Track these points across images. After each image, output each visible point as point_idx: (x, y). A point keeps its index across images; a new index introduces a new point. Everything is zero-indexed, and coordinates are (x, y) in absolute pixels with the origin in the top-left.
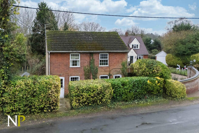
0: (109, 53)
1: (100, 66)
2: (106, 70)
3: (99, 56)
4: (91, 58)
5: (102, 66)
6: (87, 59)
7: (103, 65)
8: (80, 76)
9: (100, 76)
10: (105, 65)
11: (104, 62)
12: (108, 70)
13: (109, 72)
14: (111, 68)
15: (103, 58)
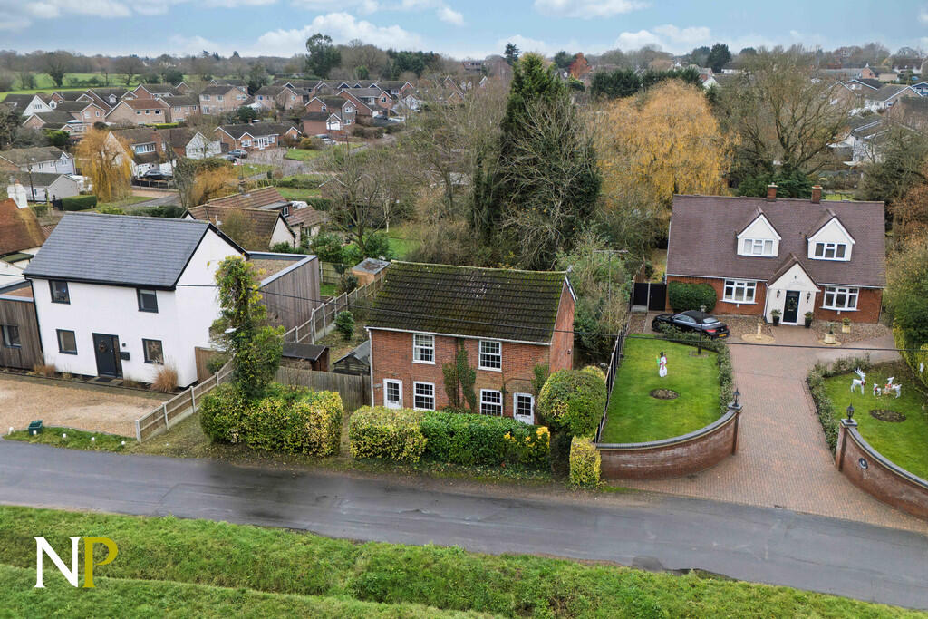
0: (503, 342)
1: (481, 368)
2: (495, 379)
3: (478, 346)
4: (460, 348)
5: (485, 368)
6: (450, 349)
7: (488, 365)
8: (436, 383)
9: (482, 390)
10: (493, 366)
11: (491, 361)
12: (500, 379)
13: (502, 384)
14: (507, 376)
15: (488, 351)
